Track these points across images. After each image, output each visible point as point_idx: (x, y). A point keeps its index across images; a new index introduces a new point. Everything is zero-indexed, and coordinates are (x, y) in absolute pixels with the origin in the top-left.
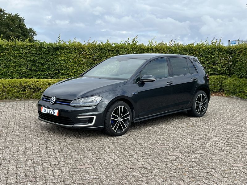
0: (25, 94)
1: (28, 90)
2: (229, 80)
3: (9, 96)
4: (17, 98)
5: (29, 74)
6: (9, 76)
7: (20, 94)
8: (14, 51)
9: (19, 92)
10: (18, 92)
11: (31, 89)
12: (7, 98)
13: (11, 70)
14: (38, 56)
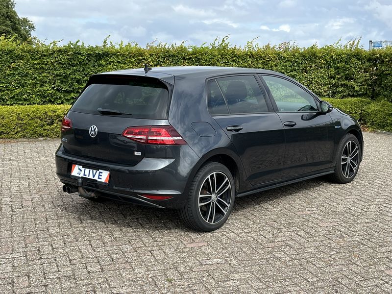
0: (53, 129)
2: (373, 105)
3: (27, 133)
4: (41, 135)
5: (57, 98)
6: (25, 100)
7: (44, 130)
10: (42, 127)
12: (24, 136)
13: (28, 91)
14: (72, 68)
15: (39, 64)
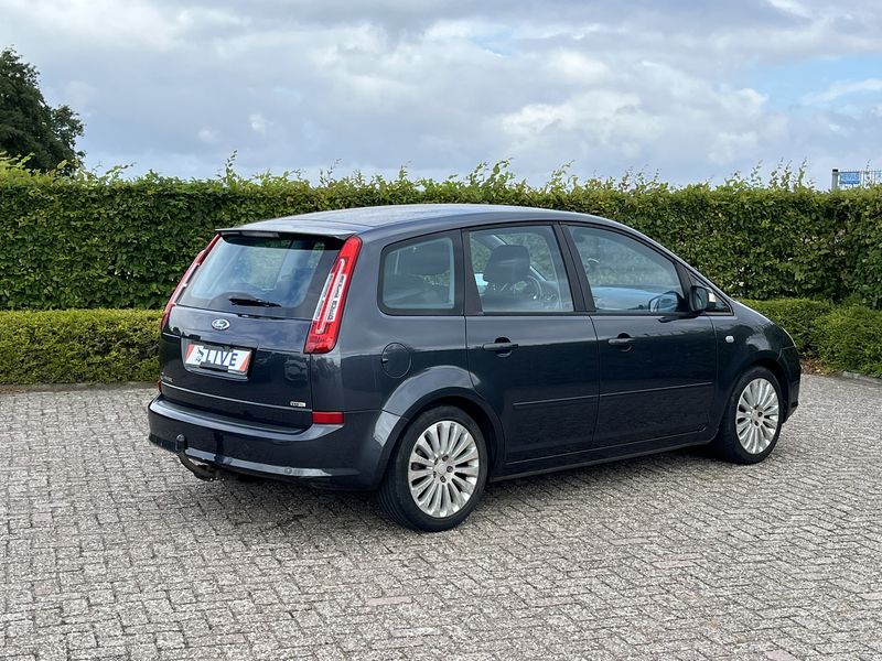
0: (107, 364)
1: (119, 351)
2: (834, 314)
3: (50, 371)
4: (80, 378)
5: (119, 294)
6: (48, 298)
7: (89, 365)
8: (66, 209)
9: (85, 356)
10: (85, 358)
11: (128, 346)
12: (43, 379)
13: (55, 278)
14: (154, 227)
15: (81, 219)
